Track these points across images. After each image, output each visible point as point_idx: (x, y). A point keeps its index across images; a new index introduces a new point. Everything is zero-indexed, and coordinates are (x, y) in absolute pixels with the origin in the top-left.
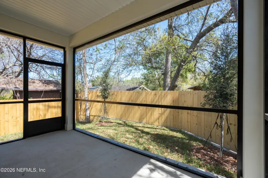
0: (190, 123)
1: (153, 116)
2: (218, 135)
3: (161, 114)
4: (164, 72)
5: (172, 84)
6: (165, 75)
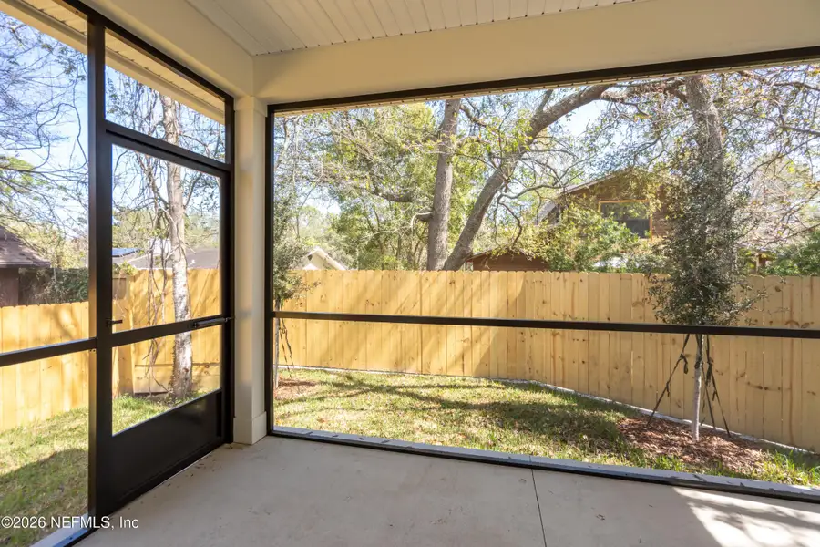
0: (563, 360)
1: (444, 350)
2: (651, 386)
3: (473, 342)
4: (433, 213)
5: (460, 249)
6: (432, 219)
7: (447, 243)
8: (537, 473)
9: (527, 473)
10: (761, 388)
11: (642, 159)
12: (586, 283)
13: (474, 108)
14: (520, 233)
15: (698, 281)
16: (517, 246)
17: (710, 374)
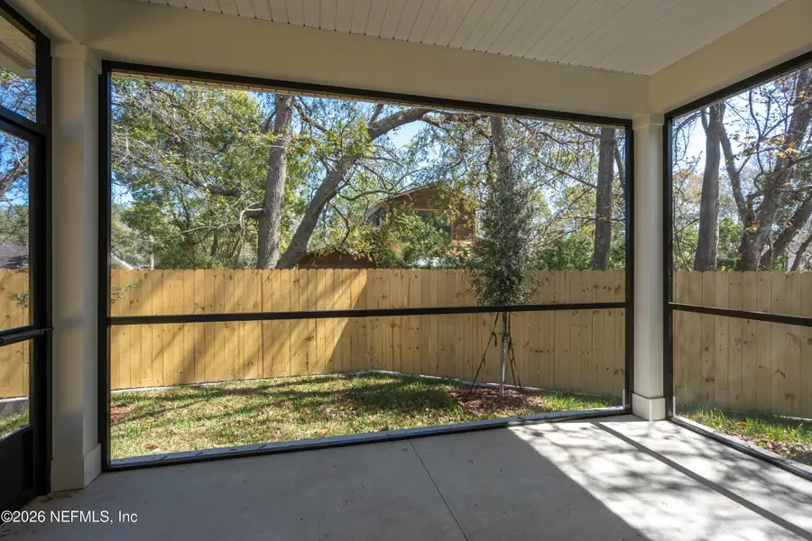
0: (400, 348)
4: (264, 210)
5: (295, 248)
6: (262, 217)
7: (281, 241)
8: (414, 442)
9: (406, 444)
10: (537, 351)
11: (449, 176)
12: (419, 278)
13: (306, 106)
14: (347, 234)
15: (506, 274)
16: (345, 247)
17: (510, 344)
